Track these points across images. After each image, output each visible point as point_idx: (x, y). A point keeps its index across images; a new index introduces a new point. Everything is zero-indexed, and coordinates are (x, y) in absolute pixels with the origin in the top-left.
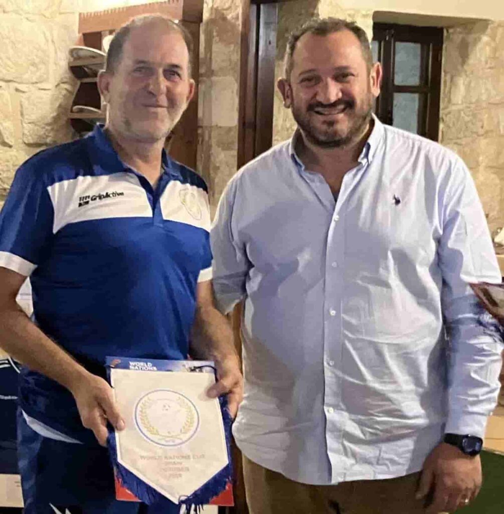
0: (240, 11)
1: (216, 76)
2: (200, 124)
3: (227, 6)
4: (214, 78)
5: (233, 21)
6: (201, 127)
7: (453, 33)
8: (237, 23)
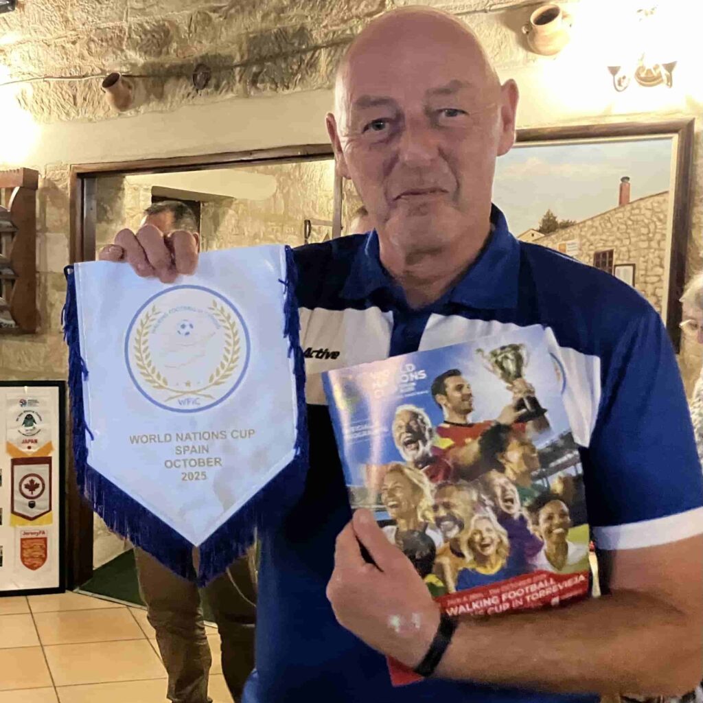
0: (68, 182)
1: (50, 232)
2: (38, 270)
3: (58, 178)
4: (47, 234)
5: (63, 190)
6: (38, 272)
7: (207, 207)
8: (67, 192)
